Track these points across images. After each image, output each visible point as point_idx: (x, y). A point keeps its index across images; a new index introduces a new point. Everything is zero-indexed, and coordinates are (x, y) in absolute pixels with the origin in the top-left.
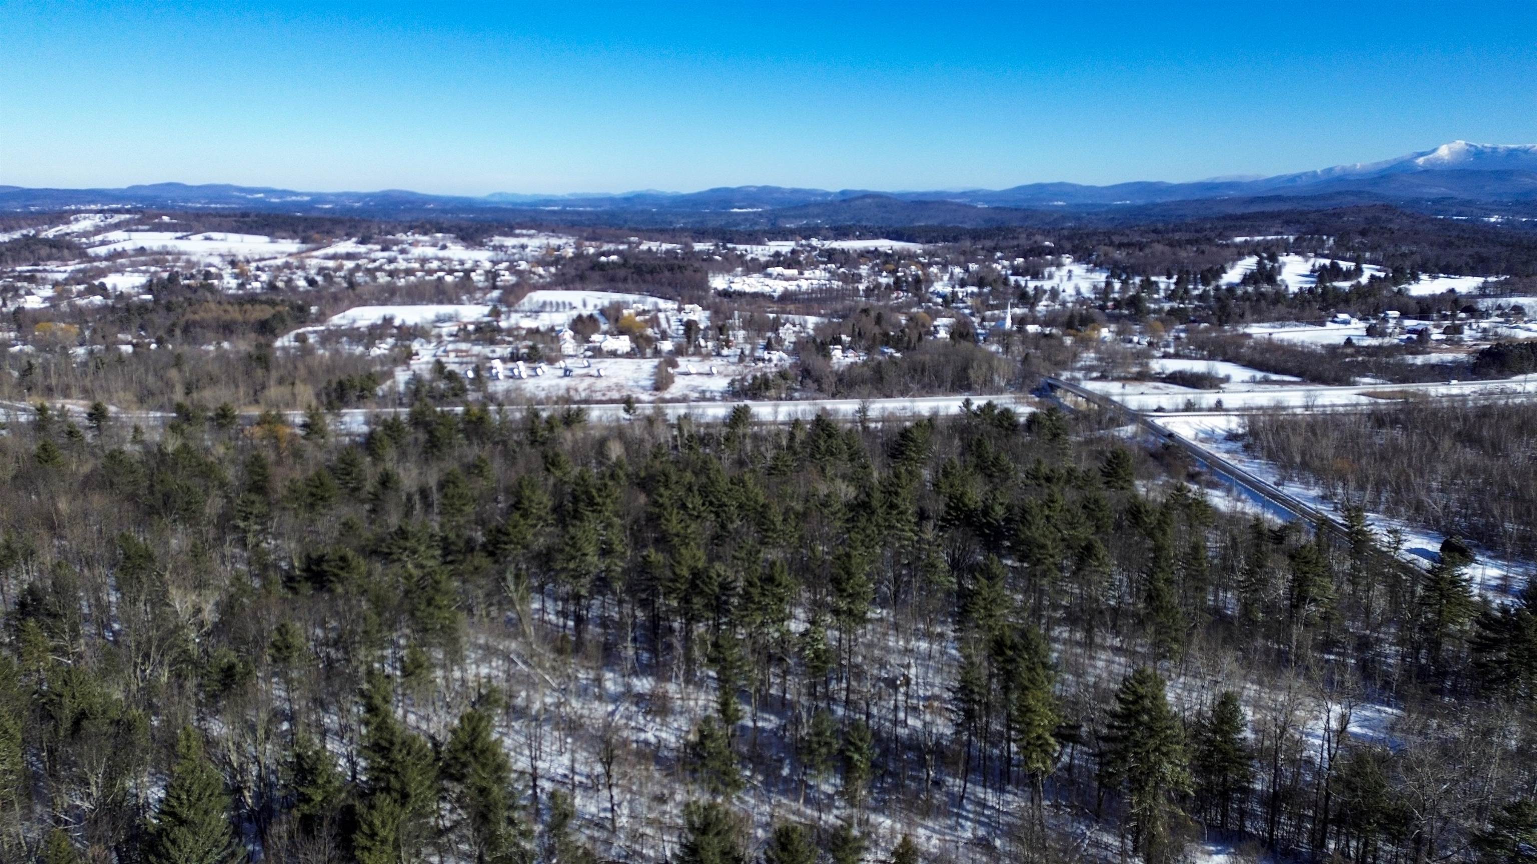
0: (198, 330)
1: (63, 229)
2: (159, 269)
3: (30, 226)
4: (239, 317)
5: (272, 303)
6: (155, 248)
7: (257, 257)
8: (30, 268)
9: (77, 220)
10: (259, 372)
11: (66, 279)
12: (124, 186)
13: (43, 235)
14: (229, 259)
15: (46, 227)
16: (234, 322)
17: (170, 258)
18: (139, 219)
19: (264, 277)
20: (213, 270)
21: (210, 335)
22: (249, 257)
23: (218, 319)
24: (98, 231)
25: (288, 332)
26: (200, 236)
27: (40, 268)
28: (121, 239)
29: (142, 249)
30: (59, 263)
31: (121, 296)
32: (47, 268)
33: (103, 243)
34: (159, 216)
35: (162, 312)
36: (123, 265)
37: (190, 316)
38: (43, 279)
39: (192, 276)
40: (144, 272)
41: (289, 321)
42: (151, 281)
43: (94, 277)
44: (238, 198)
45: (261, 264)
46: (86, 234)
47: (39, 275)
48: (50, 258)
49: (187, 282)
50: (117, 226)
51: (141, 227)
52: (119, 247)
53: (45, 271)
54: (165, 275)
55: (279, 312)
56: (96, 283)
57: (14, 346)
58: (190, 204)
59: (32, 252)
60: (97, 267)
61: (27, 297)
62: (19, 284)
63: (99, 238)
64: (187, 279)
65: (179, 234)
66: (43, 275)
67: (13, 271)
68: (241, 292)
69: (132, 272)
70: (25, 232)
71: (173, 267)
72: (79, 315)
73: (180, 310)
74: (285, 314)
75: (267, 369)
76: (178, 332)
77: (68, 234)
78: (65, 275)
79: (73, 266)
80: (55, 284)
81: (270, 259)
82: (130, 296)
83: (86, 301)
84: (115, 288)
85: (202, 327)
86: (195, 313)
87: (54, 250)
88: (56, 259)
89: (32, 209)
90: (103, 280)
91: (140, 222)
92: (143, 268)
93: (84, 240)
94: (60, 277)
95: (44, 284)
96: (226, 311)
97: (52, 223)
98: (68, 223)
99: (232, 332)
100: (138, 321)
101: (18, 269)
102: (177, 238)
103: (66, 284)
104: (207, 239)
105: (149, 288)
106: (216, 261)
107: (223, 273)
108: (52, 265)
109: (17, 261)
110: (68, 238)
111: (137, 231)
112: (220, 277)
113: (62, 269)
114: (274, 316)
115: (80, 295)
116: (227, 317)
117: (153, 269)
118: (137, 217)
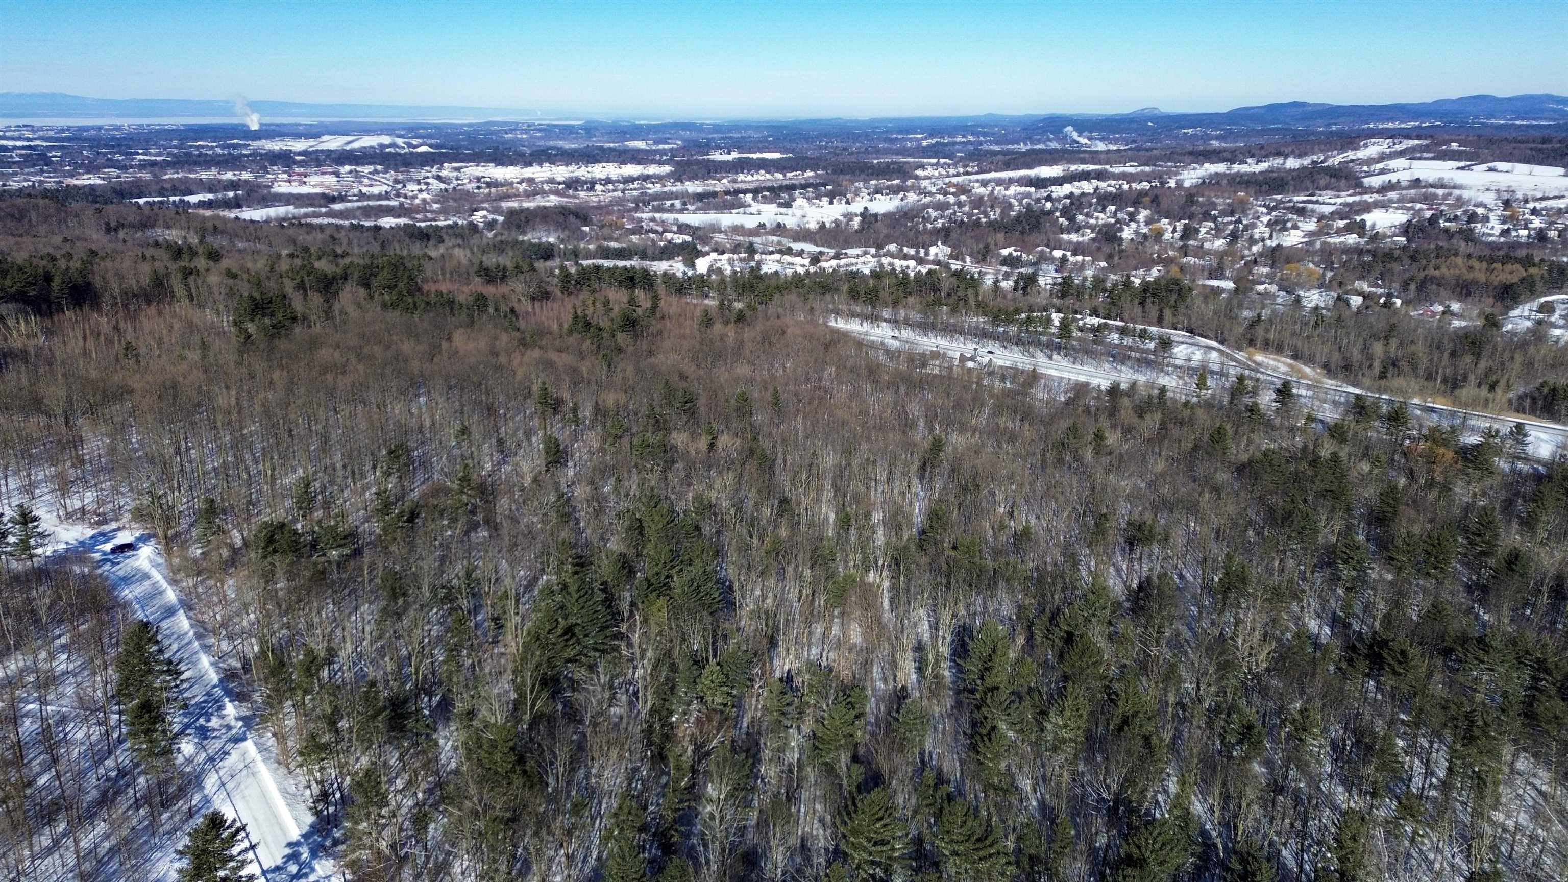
0: (1434, 287)
1: (1351, 155)
2: (1425, 207)
3: (1322, 151)
4: (1482, 277)
5: (1527, 262)
6: (1431, 180)
7: (1539, 195)
8: (1305, 198)
9: (1366, 146)
10: (1468, 359)
11: (1332, 213)
12: (1429, 100)
13: (1330, 162)
14: (1505, 196)
15: (1335, 152)
16: (1475, 282)
17: (1440, 192)
18: (1427, 146)
19: (1537, 223)
20: (1480, 211)
21: (1443, 292)
22: (1530, 194)
23: (1458, 278)
24: (1382, 157)
25: (1534, 300)
26: (1484, 167)
27: (1314, 199)
28: (1401, 167)
29: (1418, 180)
30: (1330, 193)
31: (1375, 237)
32: (1320, 199)
33: (1383, 172)
34: (1448, 143)
35: (1406, 261)
36: (1391, 201)
37: (1431, 272)
38: (1313, 211)
39: (1456, 218)
40: (1408, 209)
41: (1539, 286)
42: (1410, 221)
43: (1358, 213)
44: (1553, 110)
45: (1539, 205)
46: (1370, 161)
47: (1310, 206)
48: (1326, 188)
49: (1447, 224)
50: (1401, 154)
51: (1425, 155)
52: (1393, 177)
53: (1317, 202)
54: (1428, 214)
55: (1531, 275)
56: (1358, 219)
57: (1263, 283)
58: (1493, 121)
59: (1313, 182)
60: (1366, 201)
61: (1292, 232)
62: (1290, 216)
63: (1380, 166)
64: (1449, 220)
65: (1462, 164)
66: (1316, 206)
67: (1290, 201)
68: (1502, 239)
69: (1397, 208)
70: (1315, 158)
71: (1440, 204)
72: (1327, 255)
73: (1424, 262)
74: (1538, 278)
75: (1478, 356)
76: (1413, 287)
77: (1352, 161)
78: (1331, 209)
79: (1347, 198)
80: (1321, 218)
81: (1555, 197)
82: (1385, 236)
83: (1342, 239)
84: (1373, 226)
85: (1439, 285)
86: (1437, 268)
87: (1333, 180)
88: (1332, 189)
89: (1334, 128)
90: (1365, 217)
91: (1426, 149)
92: (1409, 205)
93: (1365, 168)
94: (1327, 210)
95: (1311, 217)
96: (1471, 268)
97: (1343, 149)
98: (1356, 148)
99: (1469, 294)
100: (1378, 269)
101: (1296, 199)
102: (1458, 168)
103: (1329, 219)
104: (1491, 170)
105: (1406, 229)
106: (1489, 199)
107: (1491, 215)
108: (1325, 196)
109: (1297, 191)
110: (1351, 165)
111: (1420, 159)
112: (1486, 219)
113: (1332, 201)
114: (1522, 280)
115: (1339, 232)
116: (1469, 276)
117: (1418, 206)
118: (1425, 142)
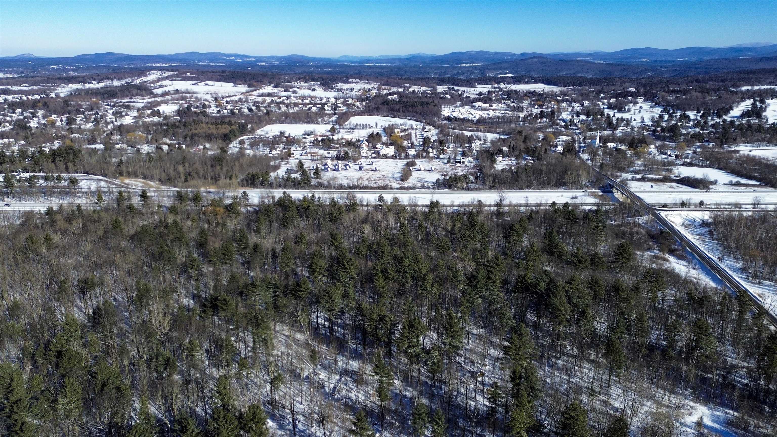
0: (197, 138)
1: (144, 79)
2: (183, 102)
3: (129, 77)
4: (214, 132)
5: (230, 124)
6: (183, 90)
7: (227, 95)
8: (128, 100)
9: (150, 74)
10: (218, 168)
11: (143, 107)
12: (173, 53)
13: (135, 83)
14: (215, 96)
15: (136, 78)
16: (212, 134)
17: (188, 95)
18: (177, 74)
19: (229, 107)
20: (206, 103)
21: (201, 140)
22: (224, 94)
23: (205, 133)
24: (159, 80)
25: (236, 139)
26: (203, 83)
27: (132, 100)
28: (168, 84)
29: (177, 90)
30: (140, 97)
31: (166, 117)
32: (135, 100)
33: (161, 87)
34: (185, 73)
35: (182, 127)
36: (168, 100)
37: (194, 131)
38: (133, 106)
39: (197, 107)
40: (177, 104)
41: (237, 134)
42: (179, 109)
43: (155, 106)
44: (224, 59)
45: (228, 99)
46: (153, 82)
47: (131, 104)
48: (137, 95)
49: (195, 109)
50: (167, 78)
51: (177, 79)
52: (166, 89)
53: (134, 102)
54: (186, 105)
55: (233, 129)
56: (156, 109)
57: (118, 144)
58: (201, 63)
59: (129, 92)
60: (157, 101)
61: (126, 117)
62: (123, 109)
63: (159, 84)
64: (195, 108)
65: (194, 82)
66: (134, 104)
67: (121, 102)
68: (218, 115)
69: (172, 103)
70: (127, 80)
71: (190, 101)
72: (146, 127)
73: (190, 127)
74: (236, 130)
75: (222, 165)
76: (188, 139)
77: (145, 82)
78: (142, 105)
79: (148, 99)
80: (138, 110)
81: (233, 96)
82: (170, 117)
83: (151, 119)
84: (164, 112)
85: (198, 137)
86: (196, 129)
87: (139, 91)
88: (139, 95)
89: (132, 66)
90: (159, 108)
91: (177, 76)
92: (177, 102)
93: (152, 85)
94: (140, 105)
95: (133, 109)
96: (209, 128)
97: (139, 76)
98: (146, 76)
99: (211, 140)
100: (171, 132)
101: (123, 101)
102: (193, 84)
103: (143, 110)
104: (206, 85)
105: (178, 113)
106: (209, 97)
107: (211, 104)
108: (138, 99)
109: (123, 97)
110: (145, 84)
111: (175, 80)
112: (210, 106)
113: (142, 101)
114: (230, 131)
115: (149, 116)
116: (210, 132)
117: (181, 102)
118: (176, 73)
